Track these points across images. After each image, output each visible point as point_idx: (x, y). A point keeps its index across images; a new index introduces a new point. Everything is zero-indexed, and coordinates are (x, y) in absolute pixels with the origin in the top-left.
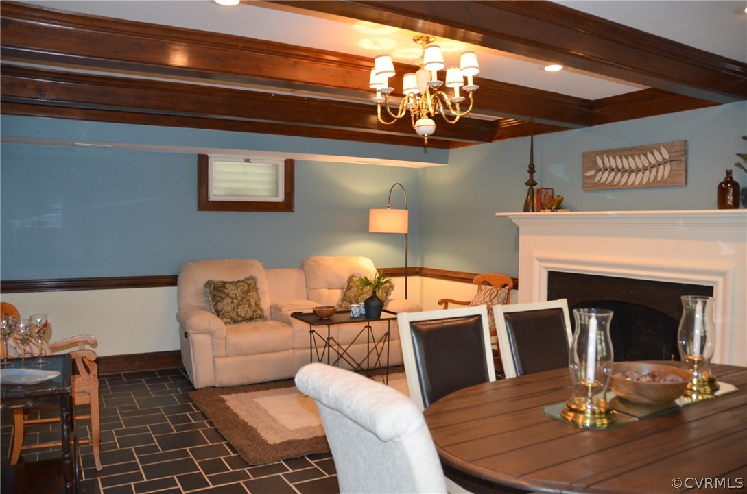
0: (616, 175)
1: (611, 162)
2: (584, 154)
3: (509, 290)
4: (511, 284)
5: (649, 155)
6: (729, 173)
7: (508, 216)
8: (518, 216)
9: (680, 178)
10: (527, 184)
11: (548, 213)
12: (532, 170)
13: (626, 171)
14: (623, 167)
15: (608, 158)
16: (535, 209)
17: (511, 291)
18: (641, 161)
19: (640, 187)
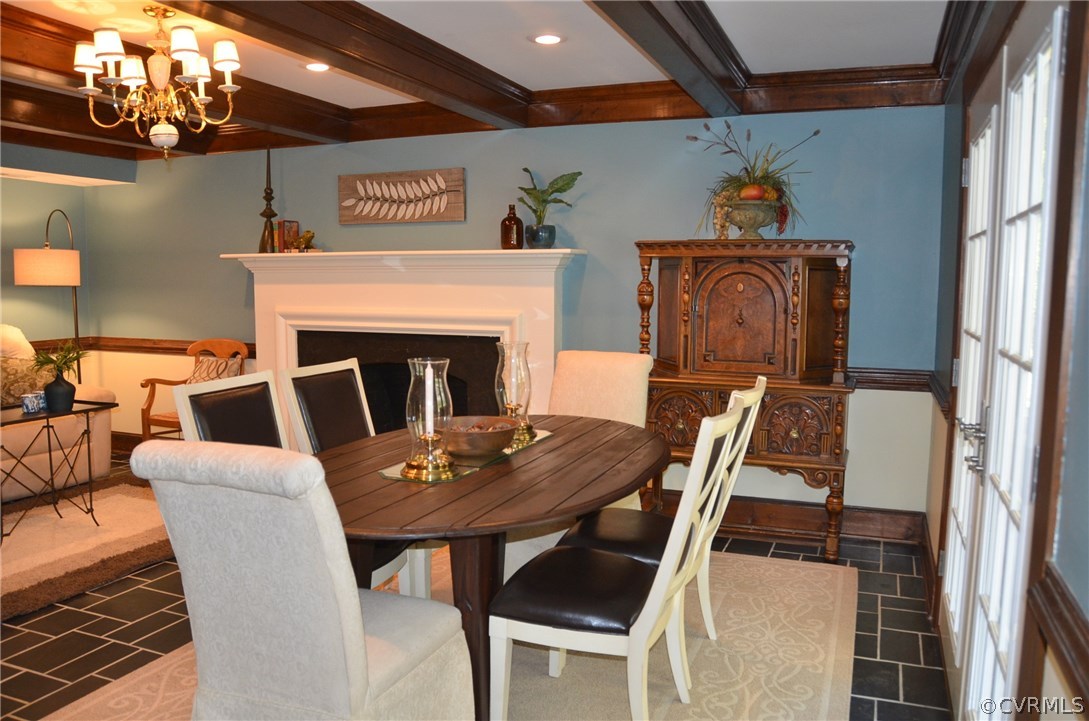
0: (381, 206)
1: (375, 189)
2: (340, 177)
3: (242, 359)
4: (245, 351)
5: (422, 182)
6: (512, 208)
7: (236, 259)
8: (251, 258)
9: (459, 212)
10: (262, 215)
11: (295, 253)
12: (269, 197)
13: (395, 201)
14: (391, 196)
15: (372, 184)
16: (277, 249)
17: (245, 361)
18: (412, 190)
19: (412, 222)
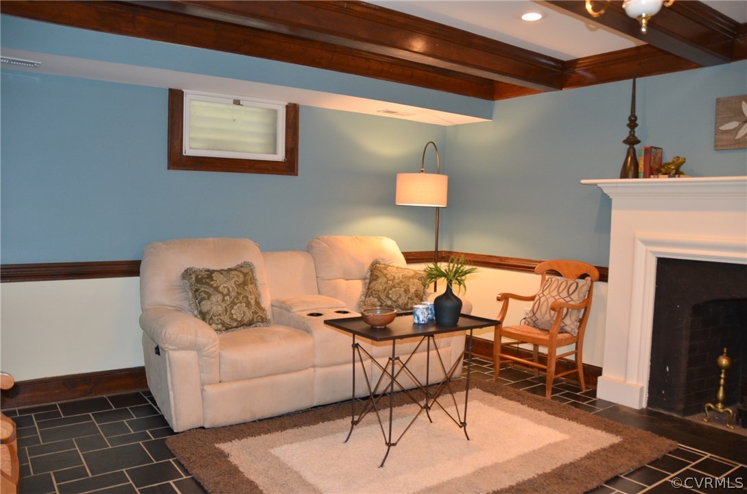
2: (718, 101)
3: (592, 281)
4: (596, 274)
7: (596, 185)
8: (612, 185)
10: (625, 142)
11: (663, 179)
12: (633, 123)
16: (641, 174)
17: (595, 283)
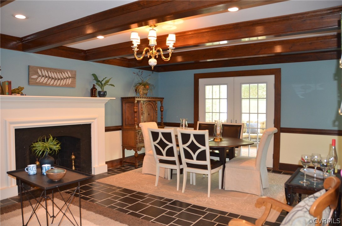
0: (48, 80)
2: (29, 66)
5: (63, 73)
6: (94, 85)
13: (53, 79)
14: (52, 77)
15: (44, 71)
16: (7, 93)
19: (59, 86)
